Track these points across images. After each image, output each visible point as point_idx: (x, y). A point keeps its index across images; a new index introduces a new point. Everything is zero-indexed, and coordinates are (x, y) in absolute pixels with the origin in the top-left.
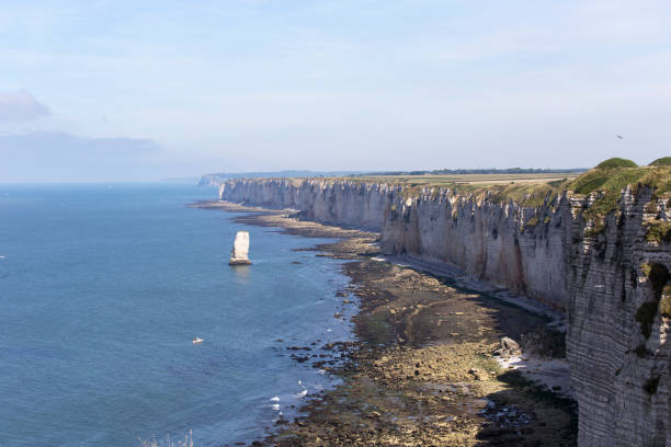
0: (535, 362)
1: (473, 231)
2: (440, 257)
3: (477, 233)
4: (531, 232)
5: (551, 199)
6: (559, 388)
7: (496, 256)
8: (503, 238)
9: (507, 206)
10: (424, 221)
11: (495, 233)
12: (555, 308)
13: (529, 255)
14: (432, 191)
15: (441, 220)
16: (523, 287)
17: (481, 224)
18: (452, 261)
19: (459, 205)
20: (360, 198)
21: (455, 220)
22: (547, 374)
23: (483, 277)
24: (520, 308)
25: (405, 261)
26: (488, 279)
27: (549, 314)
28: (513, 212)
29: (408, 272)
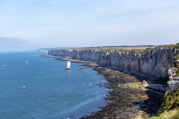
0: (152, 85)
1: (126, 60)
2: (117, 66)
3: (127, 60)
4: (143, 59)
5: (148, 52)
6: (159, 89)
7: (133, 65)
8: (135, 61)
9: (136, 54)
10: (112, 58)
11: (133, 60)
12: (149, 76)
13: (142, 64)
14: (114, 51)
15: (116, 58)
16: (140, 72)
17: (128, 58)
18: (120, 67)
19: (122, 54)
20: (89, 53)
21: (121, 58)
22: (155, 87)
23: (129, 70)
24: (141, 76)
25: (107, 68)
26: (131, 71)
27: (149, 77)
28: (138, 55)
29: (110, 70)
